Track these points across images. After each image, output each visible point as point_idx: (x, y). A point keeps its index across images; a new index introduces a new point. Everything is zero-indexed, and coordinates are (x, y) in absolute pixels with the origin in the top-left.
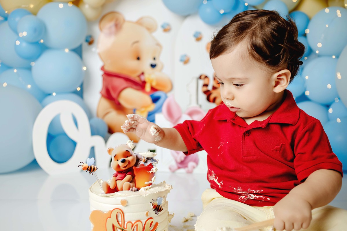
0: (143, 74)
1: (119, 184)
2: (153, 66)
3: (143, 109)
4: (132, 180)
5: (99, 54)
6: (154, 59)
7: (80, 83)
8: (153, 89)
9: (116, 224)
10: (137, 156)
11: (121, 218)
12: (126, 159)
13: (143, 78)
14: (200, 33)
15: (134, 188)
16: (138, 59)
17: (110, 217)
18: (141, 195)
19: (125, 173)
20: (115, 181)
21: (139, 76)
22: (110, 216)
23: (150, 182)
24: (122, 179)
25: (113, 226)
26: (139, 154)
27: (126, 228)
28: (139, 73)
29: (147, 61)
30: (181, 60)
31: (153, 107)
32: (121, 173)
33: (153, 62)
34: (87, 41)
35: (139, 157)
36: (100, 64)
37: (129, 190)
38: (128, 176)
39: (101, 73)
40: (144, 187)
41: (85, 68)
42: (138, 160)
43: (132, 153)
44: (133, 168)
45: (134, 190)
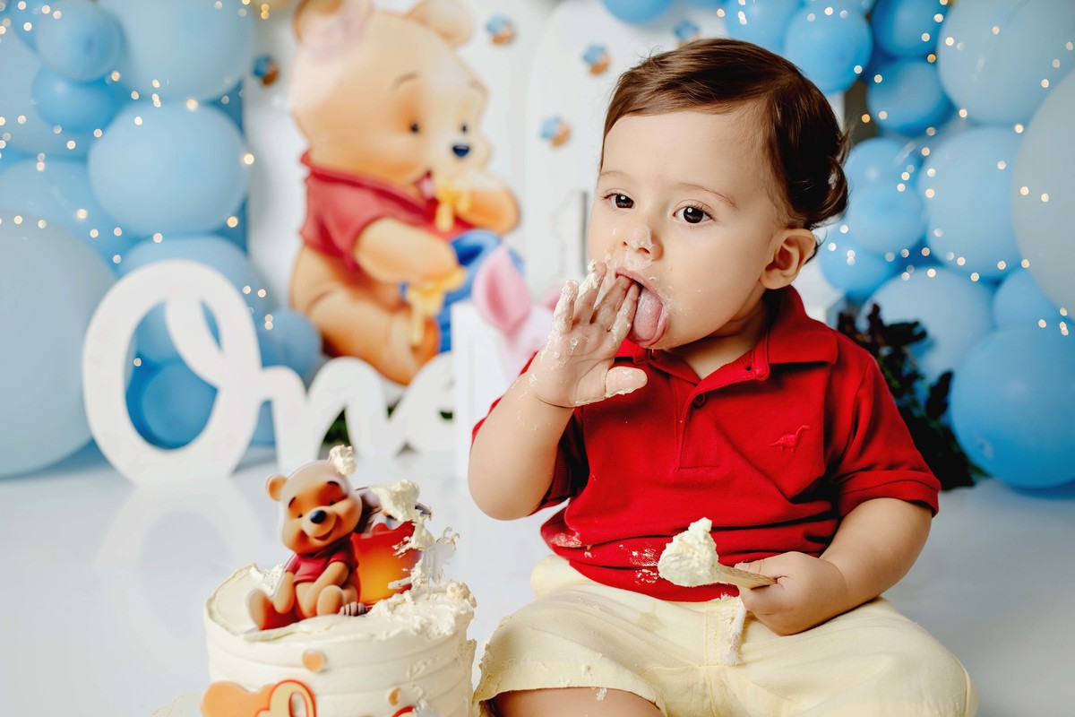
0: (428, 175)
1: (306, 594)
2: (460, 151)
3: (429, 285)
4: (349, 581)
6: (464, 129)
7: (235, 204)
8: (461, 223)
10: (364, 499)
11: (303, 709)
12: (326, 509)
13: (429, 188)
14: (602, 50)
15: (353, 605)
16: (414, 129)
17: (268, 709)
18: (372, 636)
19: (325, 560)
20: (291, 586)
21: (417, 183)
22: (265, 705)
23: (405, 581)
24: (313, 577)
26: (370, 492)
28: (418, 172)
29: (441, 137)
30: (544, 136)
31: (458, 277)
32: (310, 557)
33: (461, 140)
34: (257, 73)
35: (371, 500)
36: (298, 145)
37: (337, 611)
38: (334, 568)
39: (302, 172)
40: (386, 598)
41: (249, 159)
42: (368, 509)
43: (348, 488)
44: (352, 538)
45: (353, 610)
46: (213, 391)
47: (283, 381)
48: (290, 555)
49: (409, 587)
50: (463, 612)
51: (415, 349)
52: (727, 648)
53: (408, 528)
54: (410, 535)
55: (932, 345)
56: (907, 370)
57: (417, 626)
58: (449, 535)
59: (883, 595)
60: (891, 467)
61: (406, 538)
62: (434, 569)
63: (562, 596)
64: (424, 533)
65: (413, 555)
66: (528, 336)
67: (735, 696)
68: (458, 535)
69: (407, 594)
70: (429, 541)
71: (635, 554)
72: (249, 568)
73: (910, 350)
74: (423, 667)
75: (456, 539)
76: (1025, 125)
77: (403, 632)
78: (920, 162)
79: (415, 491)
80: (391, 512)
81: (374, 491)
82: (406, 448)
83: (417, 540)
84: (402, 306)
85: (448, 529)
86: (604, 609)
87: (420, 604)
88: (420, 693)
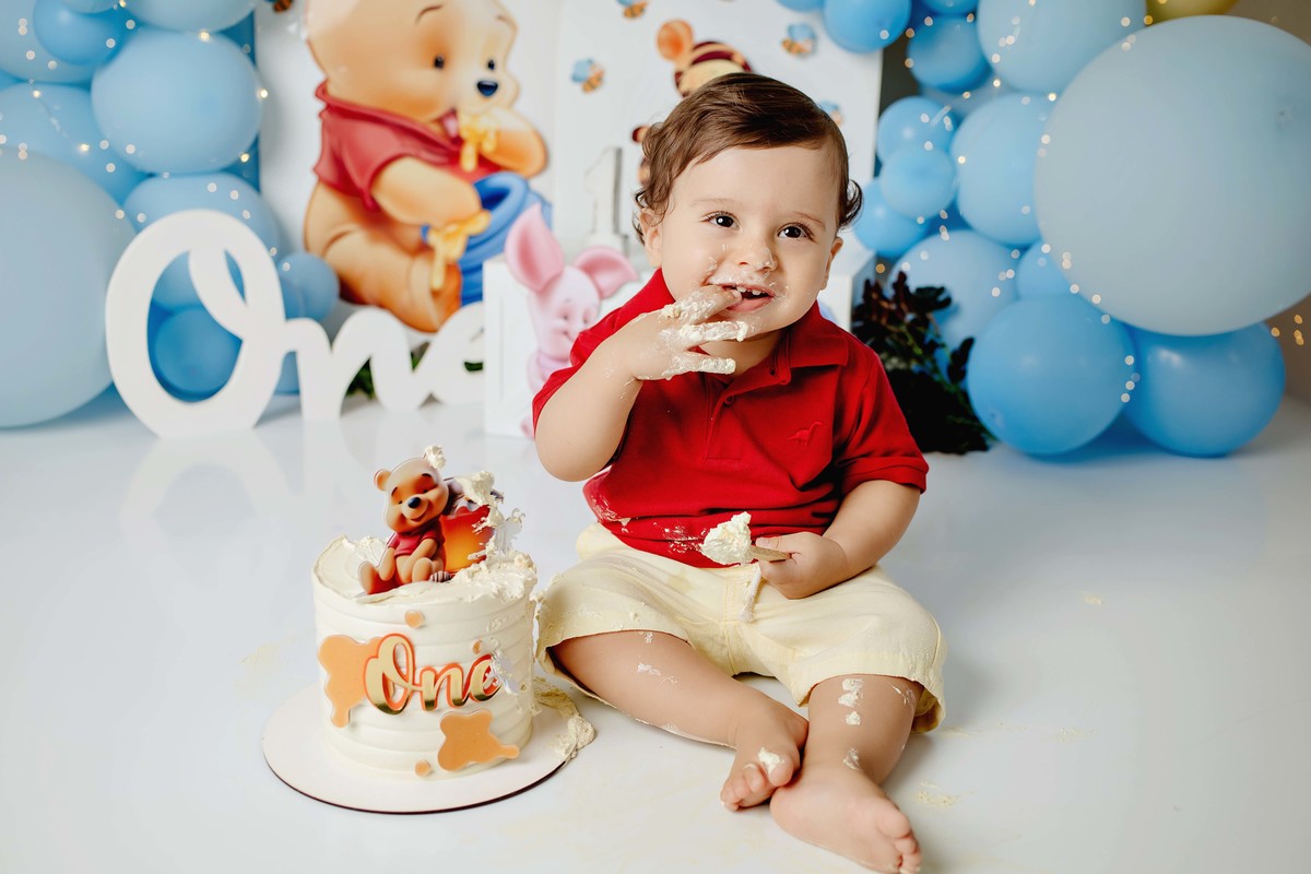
0: (453, 113)
1: (403, 565)
2: (487, 89)
3: (452, 228)
4: (437, 554)
5: (309, 43)
6: (491, 65)
7: (249, 141)
8: (486, 164)
9: (393, 675)
10: (450, 487)
11: (405, 657)
12: (421, 496)
13: (452, 126)
15: (440, 573)
16: (439, 63)
17: (376, 657)
18: (461, 599)
19: (419, 537)
20: (392, 558)
21: (440, 121)
22: (374, 654)
23: (481, 553)
24: (410, 551)
25: (385, 680)
27: (420, 685)
28: (441, 110)
29: (467, 73)
30: (575, 79)
31: (483, 222)
32: (408, 535)
33: (488, 77)
35: (456, 488)
37: (427, 579)
38: (426, 544)
39: (320, 106)
40: (465, 567)
41: (264, 94)
42: (454, 495)
43: (438, 480)
44: (440, 519)
45: (440, 578)
46: (237, 343)
47: (308, 333)
48: (391, 534)
49: (484, 558)
50: (529, 579)
51: (435, 294)
52: (742, 609)
53: (485, 510)
54: (486, 516)
55: (957, 310)
56: (930, 336)
57: (495, 591)
58: (517, 514)
59: (880, 563)
60: (886, 454)
61: (483, 519)
62: (504, 543)
63: (605, 560)
64: (497, 514)
65: (488, 532)
66: (560, 294)
67: (748, 646)
68: (524, 515)
69: (482, 564)
70: (500, 520)
71: (667, 530)
72: (342, 539)
73: (933, 316)
74: (500, 624)
75: (522, 518)
76: (1059, 95)
77: (485, 597)
78: (958, 120)
79: (491, 480)
80: (472, 498)
81: (458, 481)
82: (431, 400)
83: (491, 520)
84: (423, 249)
85: (516, 510)
86: (640, 571)
87: (493, 572)
88: (497, 644)
